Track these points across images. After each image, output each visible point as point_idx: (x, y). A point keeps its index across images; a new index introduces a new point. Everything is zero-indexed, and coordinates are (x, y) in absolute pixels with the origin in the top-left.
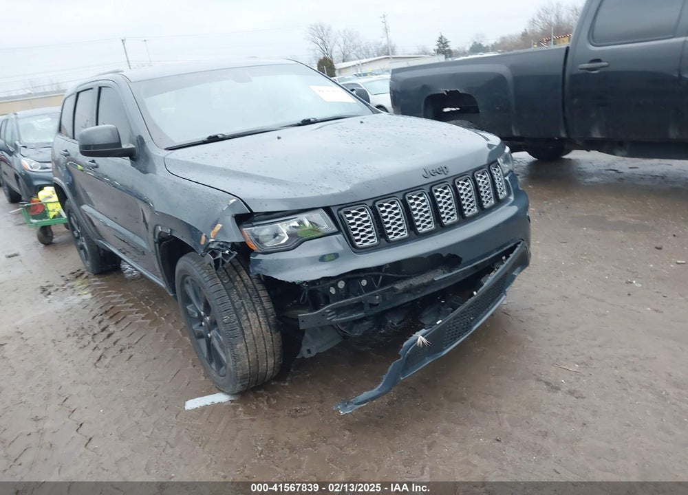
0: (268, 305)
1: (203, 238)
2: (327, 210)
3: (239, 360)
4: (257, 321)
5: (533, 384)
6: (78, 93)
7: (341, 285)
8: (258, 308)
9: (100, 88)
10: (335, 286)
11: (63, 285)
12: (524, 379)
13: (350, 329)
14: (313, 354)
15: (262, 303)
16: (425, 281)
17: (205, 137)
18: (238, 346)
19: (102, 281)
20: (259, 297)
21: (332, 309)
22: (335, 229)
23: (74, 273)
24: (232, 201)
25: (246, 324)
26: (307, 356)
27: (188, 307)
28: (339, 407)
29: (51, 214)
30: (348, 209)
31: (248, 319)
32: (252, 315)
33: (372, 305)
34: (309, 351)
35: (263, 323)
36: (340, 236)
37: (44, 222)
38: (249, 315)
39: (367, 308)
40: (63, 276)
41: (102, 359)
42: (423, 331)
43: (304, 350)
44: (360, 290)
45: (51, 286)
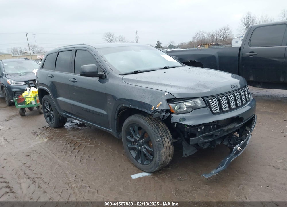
0: (170, 135)
1: (153, 107)
2: (203, 98)
3: (161, 157)
4: (168, 141)
5: (268, 167)
6: (59, 53)
7: (203, 128)
8: (168, 137)
9: (76, 50)
10: (201, 128)
11: (42, 132)
12: (264, 165)
13: (204, 145)
14: (188, 155)
15: (169, 135)
16: (233, 127)
17: (133, 71)
18: (162, 151)
19: (59, 130)
20: (167, 132)
21: (203, 137)
22: (205, 105)
23: (44, 127)
24: (166, 94)
25: (164, 142)
26: (185, 156)
27: (127, 137)
28: (204, 175)
29: (28, 103)
30: (209, 98)
31: (165, 140)
32: (166, 139)
33: (216, 136)
34: (186, 154)
35: (169, 142)
36: (207, 108)
37: (23, 106)
38: (165, 139)
39: (214, 136)
40: (39, 128)
41: (82, 160)
42: (239, 145)
43: (184, 153)
44: (210, 130)
45: (36, 132)
